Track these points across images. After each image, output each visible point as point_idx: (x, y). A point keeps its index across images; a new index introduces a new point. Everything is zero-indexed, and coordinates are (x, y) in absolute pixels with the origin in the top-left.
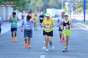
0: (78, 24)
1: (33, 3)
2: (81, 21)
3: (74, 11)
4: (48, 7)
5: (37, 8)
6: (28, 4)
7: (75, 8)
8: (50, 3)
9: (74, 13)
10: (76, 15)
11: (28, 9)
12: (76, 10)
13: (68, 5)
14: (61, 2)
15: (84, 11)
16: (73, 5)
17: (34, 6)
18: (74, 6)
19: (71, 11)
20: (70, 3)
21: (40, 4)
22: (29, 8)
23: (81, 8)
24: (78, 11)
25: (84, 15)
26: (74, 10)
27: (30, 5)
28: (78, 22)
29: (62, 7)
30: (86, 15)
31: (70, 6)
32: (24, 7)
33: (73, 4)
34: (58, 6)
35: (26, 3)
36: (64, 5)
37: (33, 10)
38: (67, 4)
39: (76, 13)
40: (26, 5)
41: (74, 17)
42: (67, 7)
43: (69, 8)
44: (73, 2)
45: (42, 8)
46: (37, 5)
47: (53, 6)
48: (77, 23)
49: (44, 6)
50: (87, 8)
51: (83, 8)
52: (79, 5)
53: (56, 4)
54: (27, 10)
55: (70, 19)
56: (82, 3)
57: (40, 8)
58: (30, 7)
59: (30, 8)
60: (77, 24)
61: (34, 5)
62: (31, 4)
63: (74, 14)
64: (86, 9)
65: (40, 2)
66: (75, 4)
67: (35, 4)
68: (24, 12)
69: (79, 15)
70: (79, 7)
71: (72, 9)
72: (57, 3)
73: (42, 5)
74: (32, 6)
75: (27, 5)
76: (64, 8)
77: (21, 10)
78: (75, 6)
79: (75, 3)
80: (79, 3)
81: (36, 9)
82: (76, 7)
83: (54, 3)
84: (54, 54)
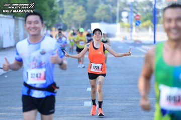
0: (144, 49)
1: (69, 15)
2: (149, 43)
3: (137, 26)
4: (94, 20)
5: (75, 22)
6: (61, 16)
7: (138, 22)
8: (97, 14)
9: (138, 30)
10: (141, 33)
11: (61, 23)
12: (141, 25)
13: (128, 17)
14: (116, 12)
15: (153, 26)
16: (135, 17)
17: (70, 18)
18: (137, 19)
19: (131, 27)
20: (130, 13)
21: (79, 14)
22: (61, 21)
23: (149, 22)
24: (143, 26)
25: (153, 34)
26: (136, 24)
27: (63, 16)
28: (145, 44)
29: (117, 20)
30: (157, 33)
31: (130, 18)
32: (53, 21)
33: (135, 15)
34: (111, 18)
35: (57, 15)
36: (120, 16)
37: (68, 26)
38: (124, 14)
39: (140, 30)
40: (56, 18)
41: (138, 37)
42: (124, 20)
43: (128, 21)
44: (134, 12)
45: (83, 21)
46: (75, 18)
47: (103, 19)
48: (143, 47)
49: (88, 18)
50: (158, 21)
51: (152, 21)
52: (145, 17)
53: (107, 16)
54: (58, 25)
55: (131, 39)
56: (151, 14)
57: (80, 23)
58: (64, 20)
59: (64, 22)
60: (141, 48)
61: (70, 16)
62: (66, 16)
63: (136, 31)
64: (157, 23)
65: (80, 12)
66: (138, 16)
67: (72, 16)
68: (54, 29)
69: (145, 33)
70: (146, 20)
71: (134, 24)
72: (109, 14)
73: (84, 17)
74: (67, 18)
75: (59, 18)
76: (120, 21)
77: (49, 25)
78: (139, 19)
79: (139, 14)
80: (145, 13)
81: (73, 24)
82: (141, 21)
83: (104, 13)
84: (107, 99)
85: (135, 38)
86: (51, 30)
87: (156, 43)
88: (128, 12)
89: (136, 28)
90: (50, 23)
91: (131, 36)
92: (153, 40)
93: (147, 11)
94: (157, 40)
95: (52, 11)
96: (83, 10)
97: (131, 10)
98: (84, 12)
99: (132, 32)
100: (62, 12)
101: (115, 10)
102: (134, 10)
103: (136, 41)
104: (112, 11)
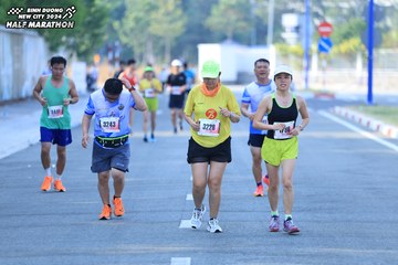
0: (339, 116)
1: (137, 20)
2: (354, 98)
3: (323, 54)
4: (207, 36)
5: (156, 39)
6: (116, 24)
7: (325, 43)
8: (215, 20)
9: (324, 63)
10: (333, 74)
11: (117, 43)
12: (333, 51)
13: (297, 29)
14: (266, 15)
15: (367, 53)
16: (317, 28)
17: (142, 30)
18: (322, 34)
19: (308, 57)
20: (304, 17)
21: (167, 22)
23: (355, 42)
24: (340, 54)
25: (365, 74)
26: (321, 48)
27: (122, 25)
28: (343, 103)
29: (270, 38)
30: (376, 72)
31: (303, 30)
32: (95, 37)
33: (317, 22)
34: (252, 30)
35: (107, 20)
36: (278, 26)
38: (289, 21)
39: (330, 63)
40: (104, 29)
41: (324, 83)
42: (289, 36)
43: (299, 39)
44: (317, 15)
45: (177, 39)
46: (155, 29)
47: (229, 34)
48: (337, 109)
49: (189, 30)
51: (363, 42)
52: (345, 28)
53: (242, 24)
54: (108, 49)
55: (307, 89)
56: (361, 20)
58: (126, 34)
59: (124, 40)
60: (334, 114)
61: (142, 25)
62: (129, 23)
63: (321, 68)
64: (378, 47)
65: (168, 14)
66: (325, 24)
67: (148, 24)
68: (96, 58)
69: (345, 72)
70: (347, 36)
71: (314, 47)
72: (246, 19)
73: (178, 26)
74: (132, 30)
75: (111, 28)
76: (278, 39)
77: (83, 48)
78: (327, 33)
79: (329, 20)
80: (347, 18)
81: (150, 45)
82: (334, 37)
83: (233, 17)
84: (235, 252)
85: (316, 86)
86: (90, 63)
87: (374, 100)
88: (300, 14)
89: (320, 59)
90: (86, 43)
91: (306, 80)
92: (365, 90)
93: (352, 12)
94: (375, 91)
95: (93, 10)
96: (177, 6)
97: (308, 8)
98: (179, 12)
99: (308, 68)
100: (120, 13)
101: (265, 8)
102: (316, 9)
103: (320, 94)
104: (256, 11)
